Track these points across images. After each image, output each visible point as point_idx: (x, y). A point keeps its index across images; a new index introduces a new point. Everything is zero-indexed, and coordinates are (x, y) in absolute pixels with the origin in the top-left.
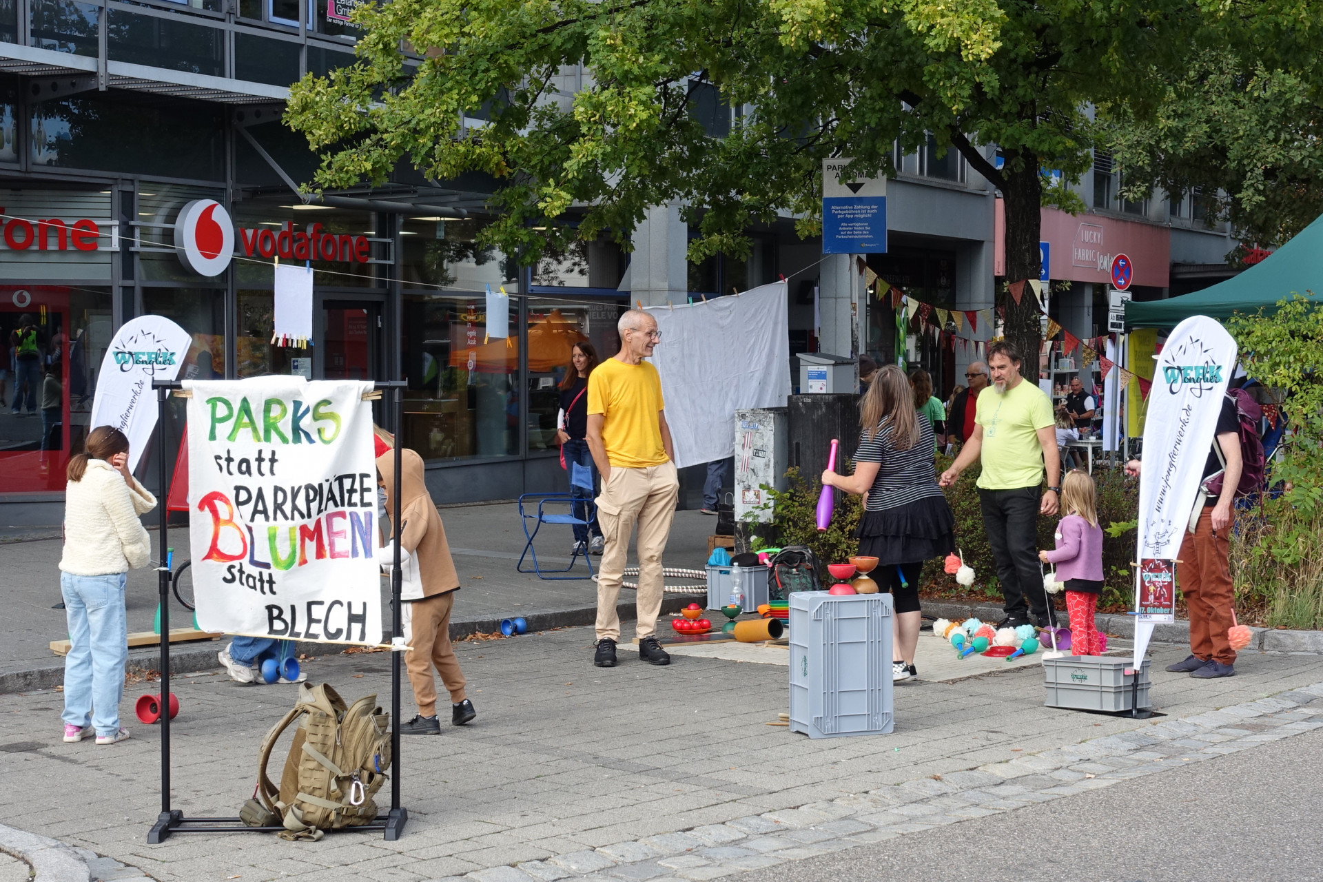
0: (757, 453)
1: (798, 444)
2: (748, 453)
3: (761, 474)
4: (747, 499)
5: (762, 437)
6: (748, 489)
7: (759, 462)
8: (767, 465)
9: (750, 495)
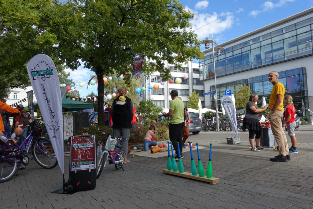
0: (69, 124)
1: (78, 122)
2: (67, 124)
3: (70, 129)
4: (67, 135)
5: (70, 121)
6: (67, 132)
7: (70, 126)
8: (71, 127)
9: (68, 134)
